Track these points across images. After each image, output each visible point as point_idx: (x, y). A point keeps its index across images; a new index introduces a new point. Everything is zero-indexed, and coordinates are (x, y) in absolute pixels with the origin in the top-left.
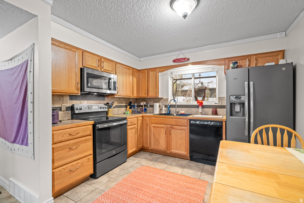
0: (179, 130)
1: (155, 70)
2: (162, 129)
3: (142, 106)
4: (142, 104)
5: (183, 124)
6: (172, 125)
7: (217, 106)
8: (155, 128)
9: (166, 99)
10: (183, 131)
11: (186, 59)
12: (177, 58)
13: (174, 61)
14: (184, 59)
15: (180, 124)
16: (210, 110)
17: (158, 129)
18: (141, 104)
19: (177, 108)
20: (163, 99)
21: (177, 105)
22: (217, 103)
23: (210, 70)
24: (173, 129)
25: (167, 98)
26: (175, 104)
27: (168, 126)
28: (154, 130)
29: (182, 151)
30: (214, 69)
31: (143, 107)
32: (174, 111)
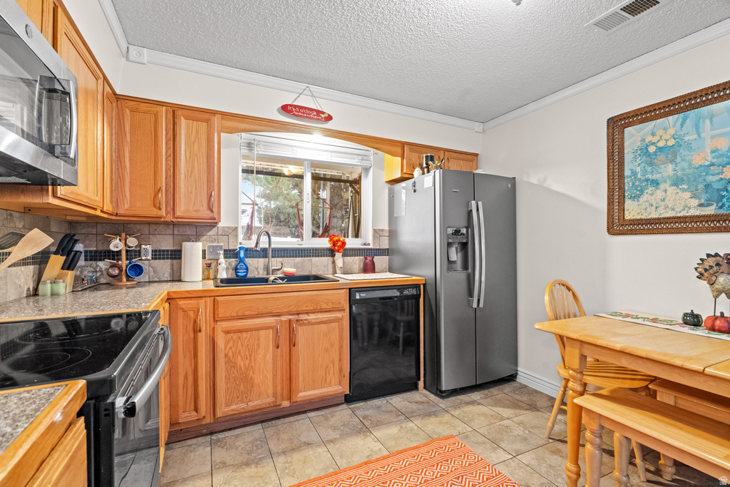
0: (323, 325)
1: (206, 116)
2: (262, 333)
3: (117, 255)
4: (116, 245)
5: (333, 303)
6: (298, 314)
7: (367, 249)
8: (235, 336)
9: (228, 228)
10: (334, 325)
11: (323, 116)
12: (295, 103)
13: (285, 109)
14: (319, 112)
15: (324, 306)
16: (356, 262)
17: (245, 335)
18: (112, 247)
19: (272, 257)
20: (215, 229)
21: (274, 250)
22: (369, 244)
23: (356, 161)
24: (304, 324)
25: (234, 226)
26: (267, 246)
27: (284, 318)
28: (231, 344)
29: (330, 386)
30: (364, 162)
31: (121, 260)
32: (257, 269)
